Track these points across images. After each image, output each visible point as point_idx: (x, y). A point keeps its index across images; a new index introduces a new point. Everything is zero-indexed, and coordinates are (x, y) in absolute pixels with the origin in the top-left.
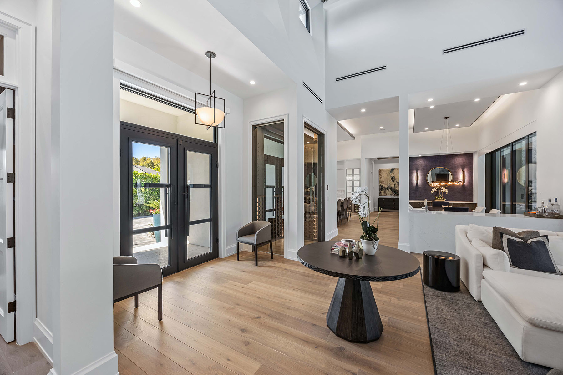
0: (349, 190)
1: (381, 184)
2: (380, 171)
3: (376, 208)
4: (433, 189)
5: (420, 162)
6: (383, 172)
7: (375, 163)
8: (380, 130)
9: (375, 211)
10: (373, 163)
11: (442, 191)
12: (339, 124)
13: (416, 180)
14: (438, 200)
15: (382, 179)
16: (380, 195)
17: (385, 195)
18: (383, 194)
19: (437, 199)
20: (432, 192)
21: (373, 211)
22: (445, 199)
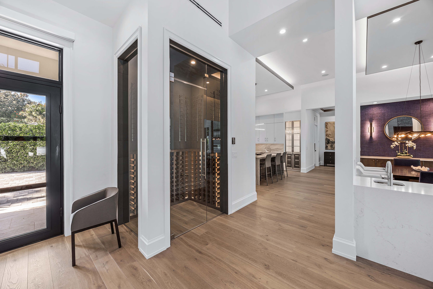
0: (289, 143)
1: (328, 138)
2: (326, 124)
3: (322, 163)
4: (393, 143)
5: (376, 111)
6: (330, 125)
7: (321, 116)
8: (323, 76)
9: (320, 166)
10: (318, 116)
11: (407, 145)
12: (257, 60)
13: (370, 132)
14: (402, 157)
15: (328, 133)
16: (326, 149)
17: (332, 149)
18: (329, 147)
19: (399, 155)
20: (392, 146)
21: (318, 166)
22: (412, 156)
